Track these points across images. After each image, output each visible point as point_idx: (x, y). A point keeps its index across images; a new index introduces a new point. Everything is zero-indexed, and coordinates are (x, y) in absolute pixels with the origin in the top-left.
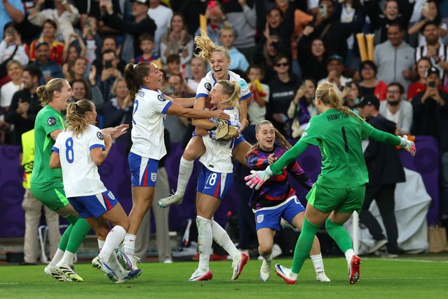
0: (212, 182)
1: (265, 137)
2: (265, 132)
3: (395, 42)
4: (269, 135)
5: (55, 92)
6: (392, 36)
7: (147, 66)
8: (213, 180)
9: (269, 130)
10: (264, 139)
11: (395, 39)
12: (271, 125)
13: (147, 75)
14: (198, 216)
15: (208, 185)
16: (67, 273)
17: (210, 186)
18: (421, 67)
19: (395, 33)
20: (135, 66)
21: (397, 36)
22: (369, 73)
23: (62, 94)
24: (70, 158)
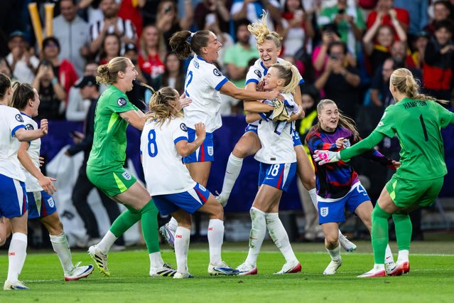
0: (274, 173)
1: (329, 117)
2: (329, 112)
3: (69, 17)
4: (334, 116)
5: (119, 73)
6: (66, 11)
7: (206, 36)
8: (275, 171)
9: (333, 110)
10: (328, 120)
11: (70, 14)
12: (335, 105)
13: (205, 45)
14: (252, 208)
15: (270, 176)
16: (169, 275)
17: (273, 177)
18: (109, 44)
19: (69, 8)
20: (193, 34)
21: (71, 10)
22: (53, 51)
23: (127, 74)
24: (153, 151)
